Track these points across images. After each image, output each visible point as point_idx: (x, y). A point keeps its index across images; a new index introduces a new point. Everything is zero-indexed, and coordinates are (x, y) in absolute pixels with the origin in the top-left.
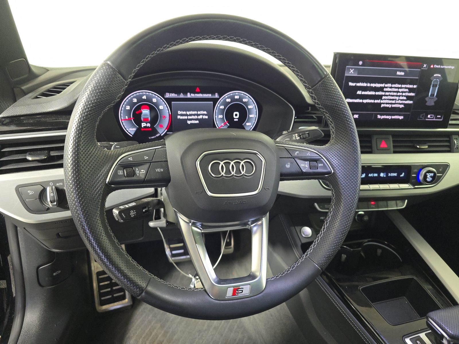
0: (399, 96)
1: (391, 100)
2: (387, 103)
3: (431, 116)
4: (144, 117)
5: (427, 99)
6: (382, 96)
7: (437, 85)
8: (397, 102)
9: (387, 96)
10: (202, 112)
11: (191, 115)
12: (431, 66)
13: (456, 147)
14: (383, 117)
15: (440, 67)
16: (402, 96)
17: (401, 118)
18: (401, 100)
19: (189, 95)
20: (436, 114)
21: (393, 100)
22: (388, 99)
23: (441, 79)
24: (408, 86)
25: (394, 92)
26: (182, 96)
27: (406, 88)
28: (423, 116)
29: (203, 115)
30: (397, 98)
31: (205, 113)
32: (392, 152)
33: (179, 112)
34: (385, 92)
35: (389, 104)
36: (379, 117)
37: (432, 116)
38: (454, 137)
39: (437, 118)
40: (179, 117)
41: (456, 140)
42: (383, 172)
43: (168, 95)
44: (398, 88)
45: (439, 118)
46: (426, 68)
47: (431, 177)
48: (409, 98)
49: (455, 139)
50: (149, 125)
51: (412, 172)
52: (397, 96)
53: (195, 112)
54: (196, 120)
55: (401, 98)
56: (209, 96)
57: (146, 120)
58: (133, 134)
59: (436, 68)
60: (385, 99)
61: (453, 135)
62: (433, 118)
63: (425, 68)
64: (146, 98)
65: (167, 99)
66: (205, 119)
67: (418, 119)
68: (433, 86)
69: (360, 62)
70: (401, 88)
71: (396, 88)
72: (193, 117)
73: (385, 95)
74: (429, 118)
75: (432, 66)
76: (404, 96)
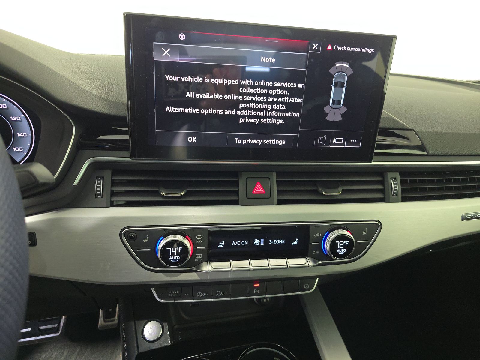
0: (272, 103)
1: (255, 110)
2: (249, 117)
3: (337, 140)
5: (327, 109)
6: (238, 102)
7: (344, 83)
8: (269, 114)
9: (247, 102)
12: (328, 47)
13: (394, 193)
14: (245, 142)
15: (346, 49)
16: (278, 103)
17: (281, 143)
18: (277, 110)
20: (348, 137)
21: (261, 110)
22: (250, 109)
23: (351, 72)
24: (286, 85)
25: (260, 95)
27: (282, 88)
28: (323, 140)
30: (269, 107)
32: (276, 201)
34: (243, 94)
35: (253, 117)
36: (238, 141)
37: (341, 140)
38: (390, 175)
39: (349, 143)
41: (393, 181)
42: (259, 238)
44: (268, 88)
45: (353, 144)
46: (318, 50)
47: (344, 246)
48: (290, 107)
49: (391, 178)
51: (311, 238)
52: (267, 103)
55: (276, 107)
59: (338, 51)
60: (245, 109)
61: (387, 172)
62: (343, 144)
63: (315, 50)
67: (314, 146)
68: (336, 86)
69: (180, 35)
70: (273, 88)
71: (263, 87)
73: (243, 102)
74: (335, 144)
75: (330, 48)
76: (282, 103)
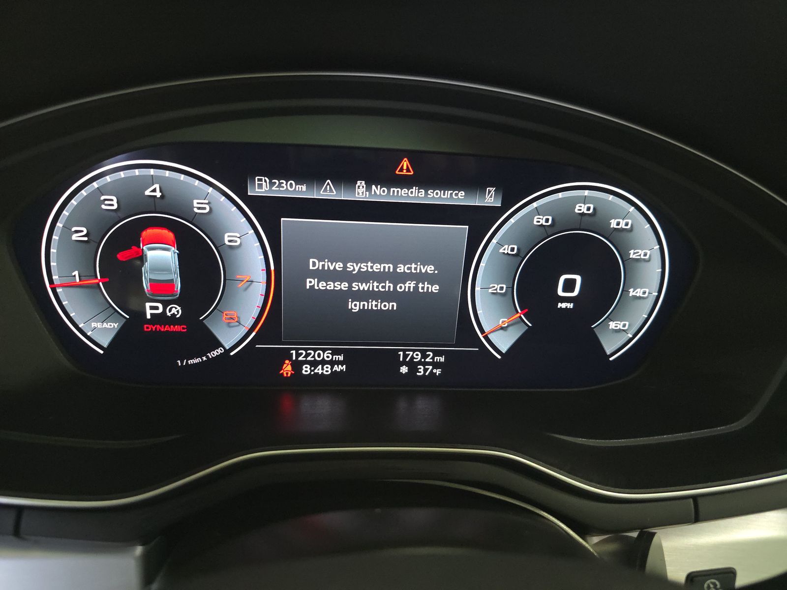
4: (153, 277)
10: (415, 268)
11: (364, 277)
19: (361, 192)
26: (328, 192)
29: (420, 277)
31: (430, 269)
33: (314, 264)
40: (310, 282)
43: (262, 187)
50: (176, 310)
53: (388, 267)
54: (385, 296)
56: (457, 197)
57: (161, 288)
58: (105, 346)
64: (158, 194)
65: (257, 204)
66: (429, 294)
72: (374, 286)
